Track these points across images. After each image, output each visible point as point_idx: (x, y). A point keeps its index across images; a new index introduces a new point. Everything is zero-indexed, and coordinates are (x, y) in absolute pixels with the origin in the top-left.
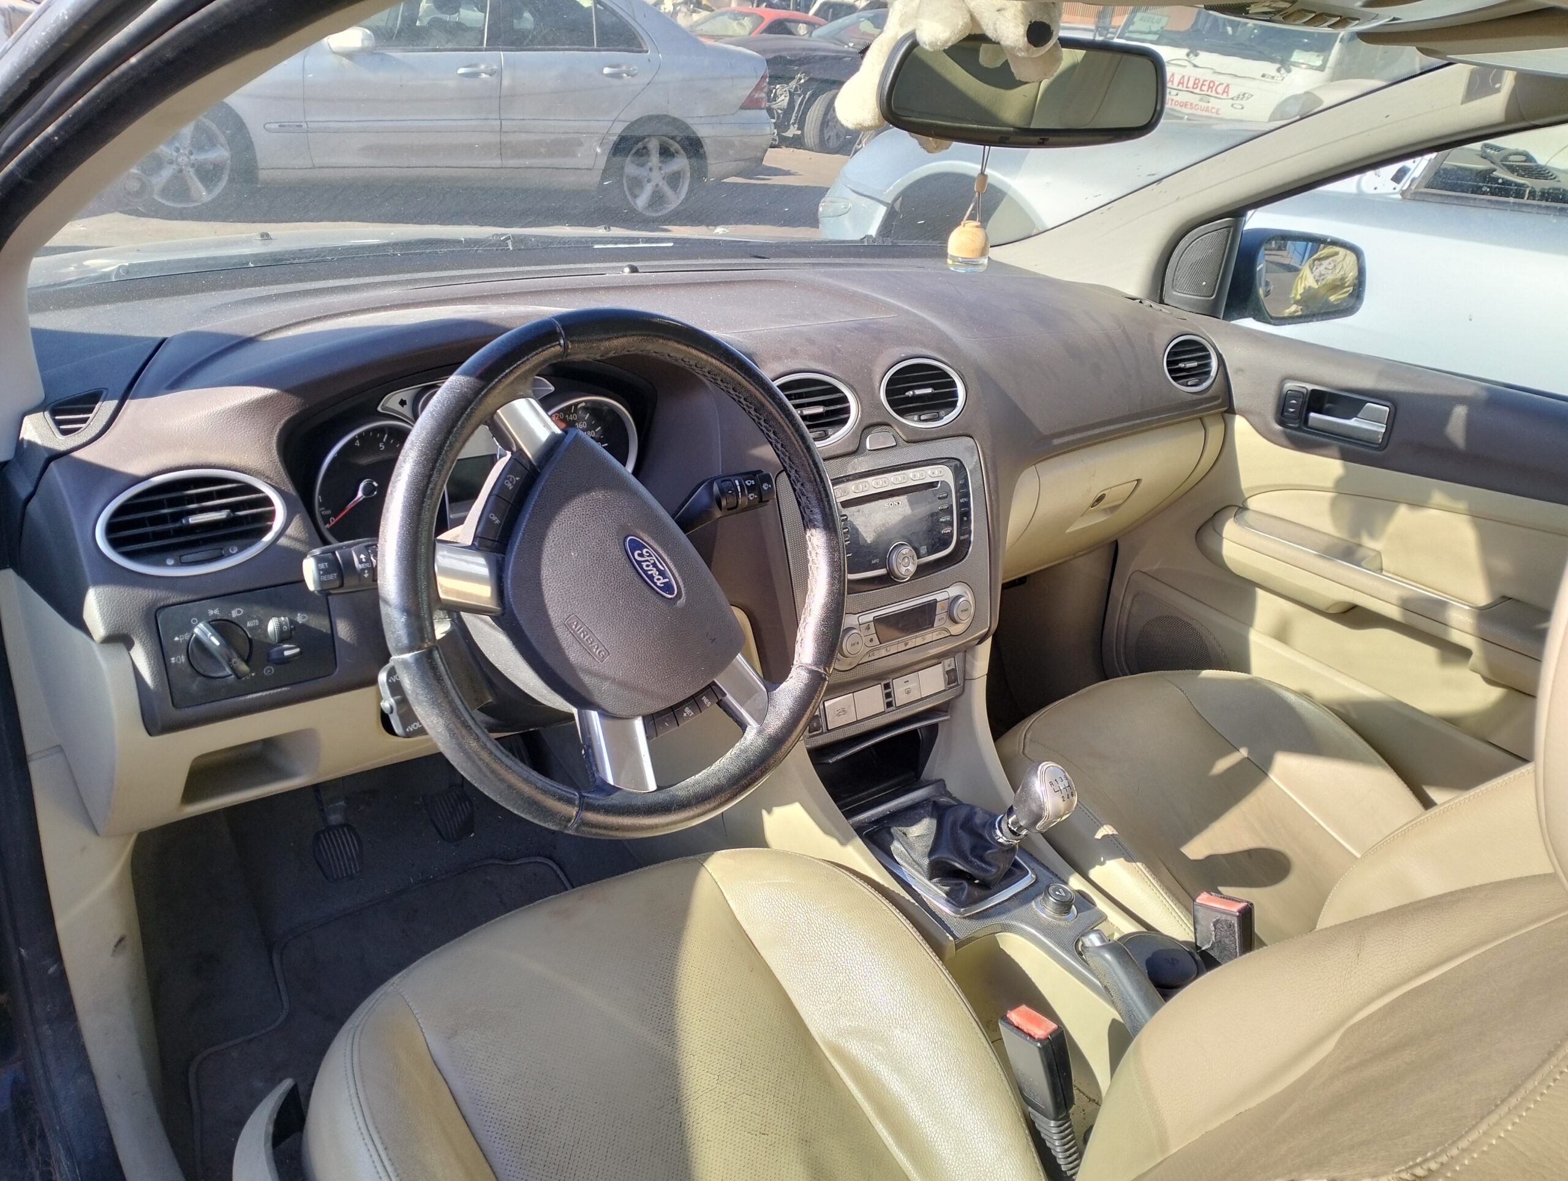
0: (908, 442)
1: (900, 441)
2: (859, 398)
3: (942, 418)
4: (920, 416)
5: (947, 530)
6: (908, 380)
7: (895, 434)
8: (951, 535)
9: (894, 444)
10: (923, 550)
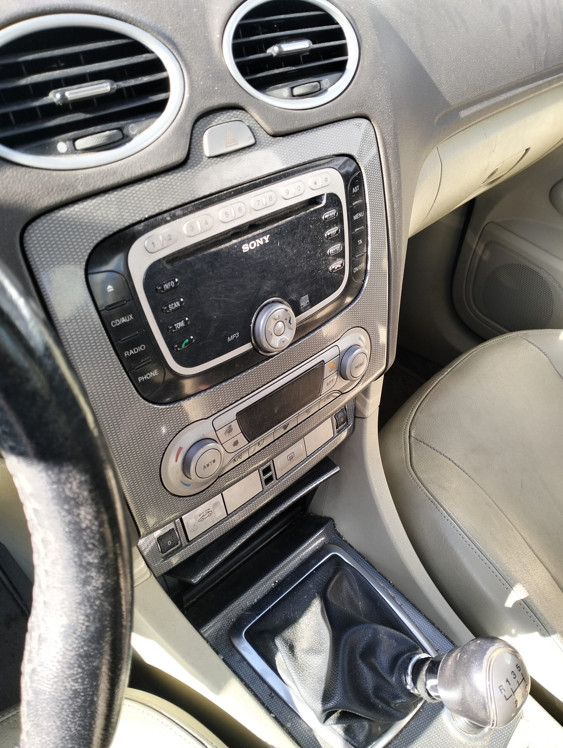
0: (274, 136)
1: (262, 135)
2: (184, 60)
3: (326, 90)
4: (292, 88)
5: (336, 265)
6: (269, 27)
7: (252, 123)
8: (342, 271)
9: (252, 141)
10: (304, 301)
